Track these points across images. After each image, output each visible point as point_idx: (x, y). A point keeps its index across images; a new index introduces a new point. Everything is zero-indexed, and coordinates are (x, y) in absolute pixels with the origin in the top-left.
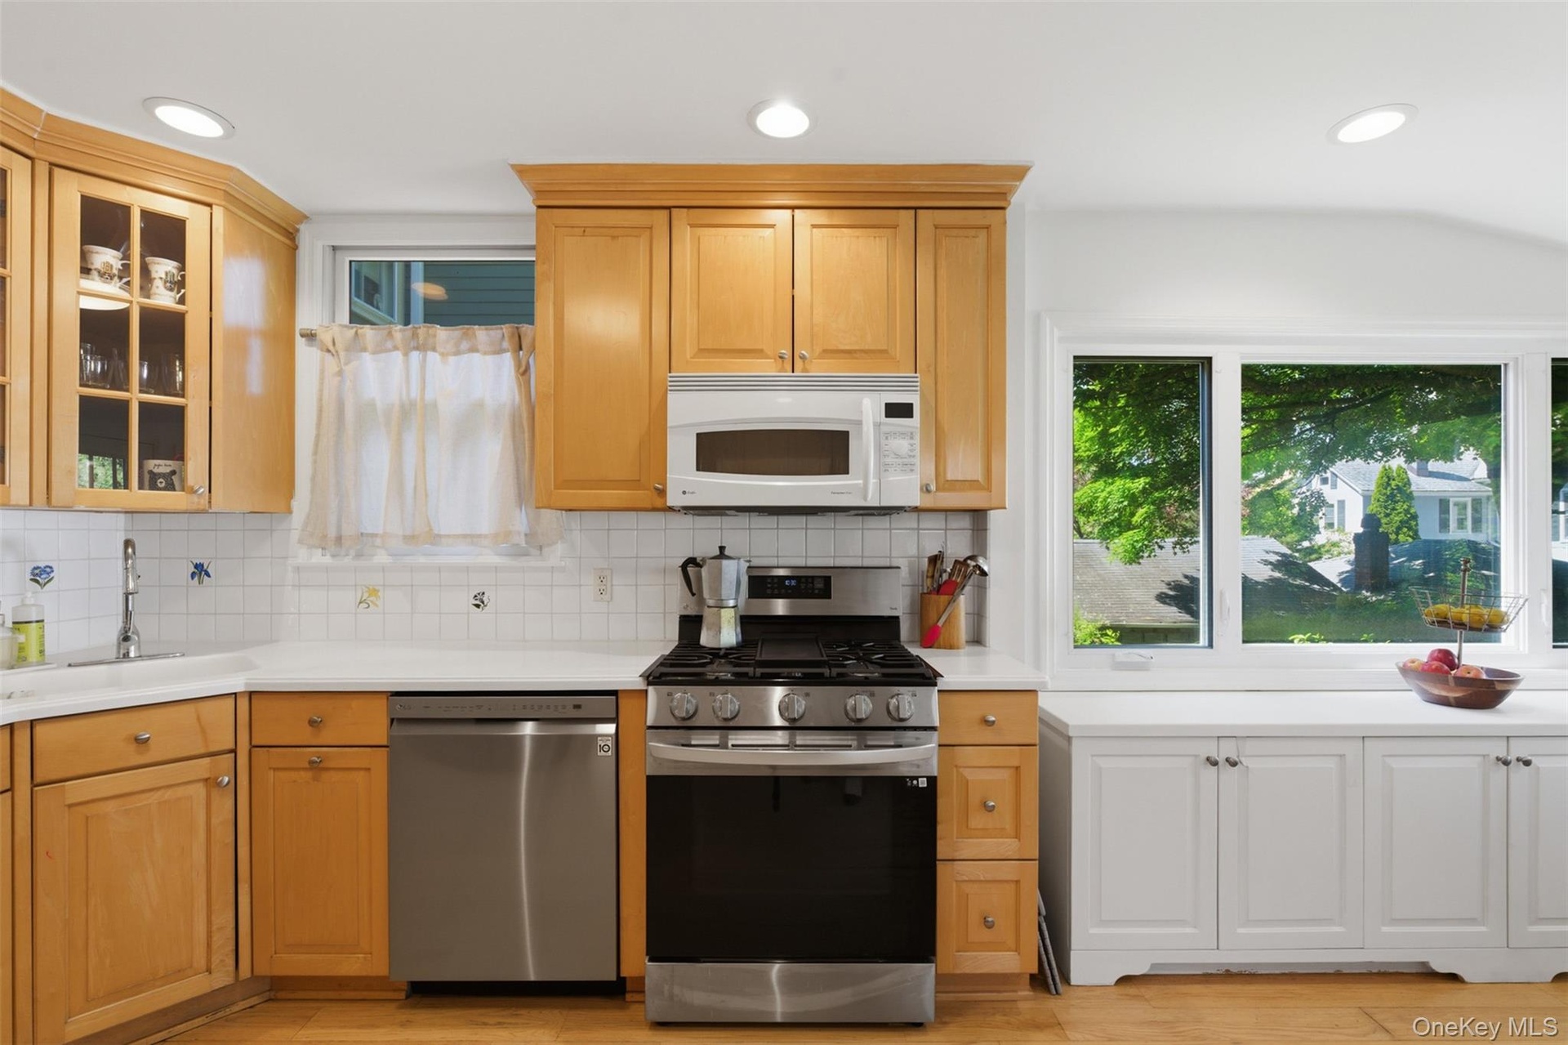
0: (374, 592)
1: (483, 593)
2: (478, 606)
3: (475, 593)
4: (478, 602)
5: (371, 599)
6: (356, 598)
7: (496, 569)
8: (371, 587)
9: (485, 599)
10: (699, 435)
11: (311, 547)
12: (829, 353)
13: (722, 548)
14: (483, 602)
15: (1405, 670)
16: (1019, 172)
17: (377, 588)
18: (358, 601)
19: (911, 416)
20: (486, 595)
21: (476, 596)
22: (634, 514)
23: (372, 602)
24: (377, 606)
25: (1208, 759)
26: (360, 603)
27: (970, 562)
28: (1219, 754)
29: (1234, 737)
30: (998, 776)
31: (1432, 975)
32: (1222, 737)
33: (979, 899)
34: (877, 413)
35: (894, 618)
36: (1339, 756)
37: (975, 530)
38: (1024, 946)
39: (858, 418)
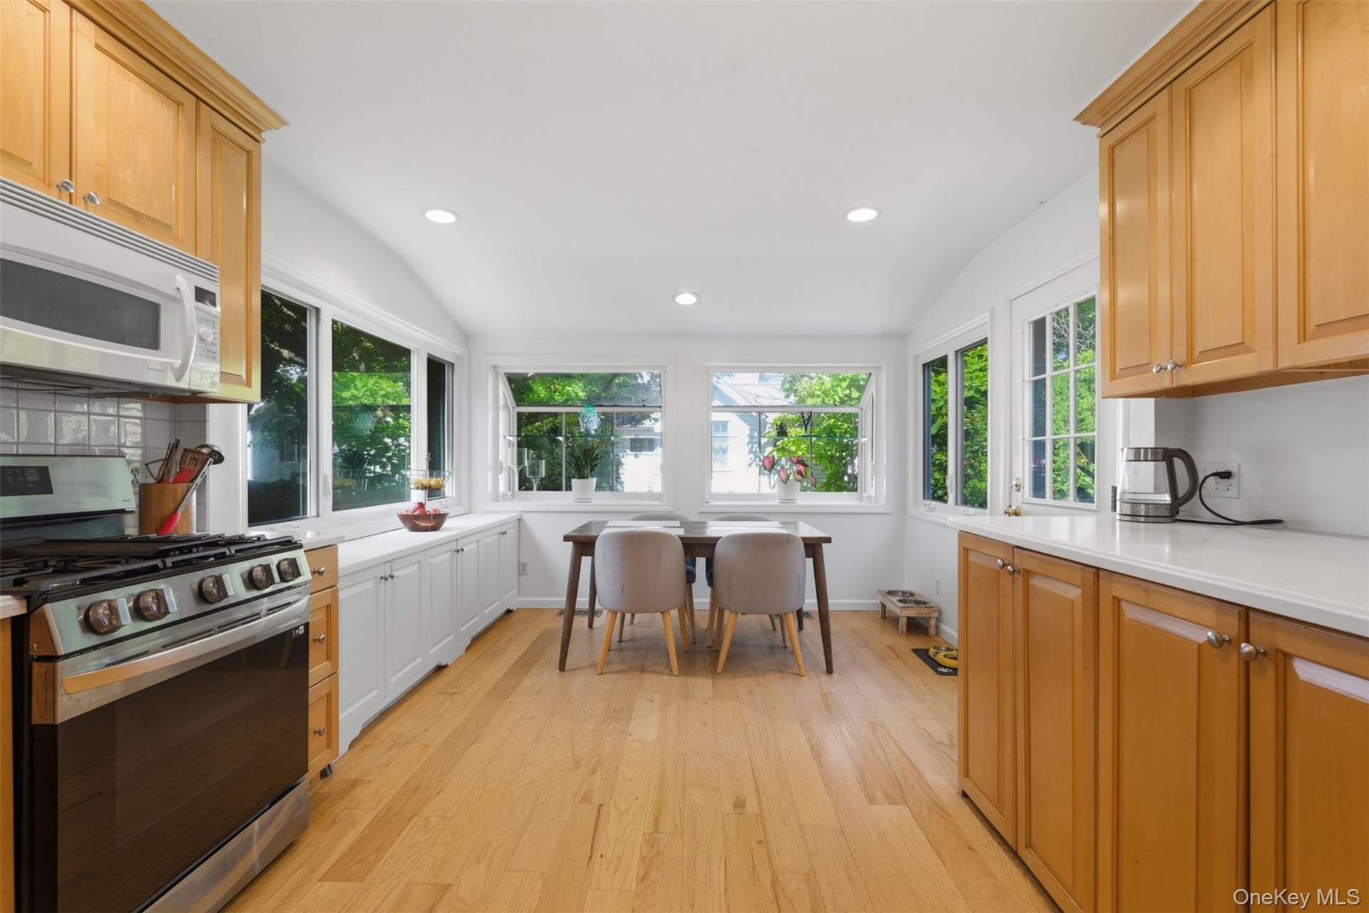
12: (117, 205)
15: (403, 517)
16: (279, 121)
19: (212, 304)
25: (382, 578)
27: (205, 451)
28: (385, 572)
29: (390, 561)
30: (322, 615)
31: (440, 669)
32: (385, 563)
33: (316, 719)
34: (189, 295)
35: (122, 511)
36: (419, 562)
37: (175, 422)
38: (331, 743)
39: (172, 292)
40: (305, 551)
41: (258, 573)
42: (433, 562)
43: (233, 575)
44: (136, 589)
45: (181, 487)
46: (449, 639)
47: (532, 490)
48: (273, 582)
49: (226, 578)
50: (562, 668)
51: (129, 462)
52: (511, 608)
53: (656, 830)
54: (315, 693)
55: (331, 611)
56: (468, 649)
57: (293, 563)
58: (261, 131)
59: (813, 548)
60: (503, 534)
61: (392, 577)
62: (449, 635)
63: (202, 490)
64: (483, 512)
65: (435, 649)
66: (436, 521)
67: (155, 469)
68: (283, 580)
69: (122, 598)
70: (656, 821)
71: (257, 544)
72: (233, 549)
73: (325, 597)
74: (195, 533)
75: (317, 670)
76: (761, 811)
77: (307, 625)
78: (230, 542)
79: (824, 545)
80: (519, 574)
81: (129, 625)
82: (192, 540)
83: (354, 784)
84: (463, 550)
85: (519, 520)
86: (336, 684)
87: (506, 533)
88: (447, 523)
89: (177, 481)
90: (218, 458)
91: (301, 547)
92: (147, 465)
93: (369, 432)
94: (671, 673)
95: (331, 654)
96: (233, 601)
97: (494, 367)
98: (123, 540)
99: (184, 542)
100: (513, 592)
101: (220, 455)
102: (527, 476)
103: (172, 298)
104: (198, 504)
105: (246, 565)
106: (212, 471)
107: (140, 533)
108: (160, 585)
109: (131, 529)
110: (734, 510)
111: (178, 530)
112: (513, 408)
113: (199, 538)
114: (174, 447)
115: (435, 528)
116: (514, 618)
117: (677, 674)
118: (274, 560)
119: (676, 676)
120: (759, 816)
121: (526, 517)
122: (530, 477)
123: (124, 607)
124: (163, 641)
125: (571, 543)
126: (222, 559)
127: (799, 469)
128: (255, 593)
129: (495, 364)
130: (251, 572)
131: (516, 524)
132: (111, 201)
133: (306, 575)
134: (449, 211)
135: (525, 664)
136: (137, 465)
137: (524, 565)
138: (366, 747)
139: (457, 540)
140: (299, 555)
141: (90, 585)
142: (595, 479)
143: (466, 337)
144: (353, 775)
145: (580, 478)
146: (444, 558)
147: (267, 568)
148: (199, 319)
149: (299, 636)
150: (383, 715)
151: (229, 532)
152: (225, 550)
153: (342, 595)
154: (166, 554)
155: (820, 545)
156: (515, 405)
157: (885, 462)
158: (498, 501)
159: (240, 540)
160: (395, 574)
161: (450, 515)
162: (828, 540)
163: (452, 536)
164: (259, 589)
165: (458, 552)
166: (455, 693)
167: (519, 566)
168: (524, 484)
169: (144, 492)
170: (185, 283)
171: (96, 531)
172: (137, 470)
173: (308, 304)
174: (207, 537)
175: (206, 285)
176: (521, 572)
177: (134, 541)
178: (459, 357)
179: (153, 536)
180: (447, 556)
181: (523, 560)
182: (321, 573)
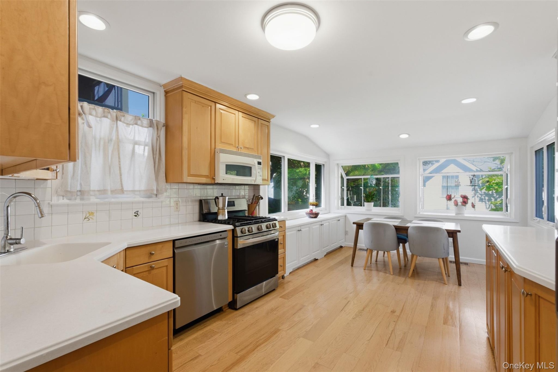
0: (92, 213)
1: (138, 211)
2: (136, 216)
3: (135, 211)
4: (136, 215)
5: (90, 217)
6: (83, 217)
7: (143, 202)
8: (90, 212)
9: (139, 213)
10: (226, 165)
11: (58, 195)
12: (245, 147)
13: (222, 194)
14: (138, 215)
15: (307, 213)
16: (273, 116)
17: (93, 212)
18: (84, 218)
19: (261, 165)
20: (139, 212)
21: (135, 212)
22: (185, 184)
23: (91, 218)
24: (93, 219)
25: (298, 230)
26: (85, 219)
27: (259, 196)
28: (299, 229)
29: (300, 226)
30: (282, 237)
31: (316, 260)
32: (299, 226)
33: (280, 262)
34: (257, 163)
35: (245, 210)
36: (309, 227)
37: (254, 189)
38: (284, 269)
39: (254, 164)
40: (278, 221)
41: (268, 226)
42: (314, 228)
43: (264, 226)
44: (248, 226)
45: (255, 205)
46: (318, 251)
47: (351, 206)
48: (271, 228)
49: (262, 226)
50: (352, 266)
51: (246, 199)
52: (342, 246)
53: (363, 310)
54: (280, 256)
55: (284, 236)
56: (325, 256)
57: (275, 224)
58: (270, 119)
59: (452, 234)
60: (339, 220)
61: (301, 230)
62: (318, 250)
63: (259, 206)
64: (334, 213)
65: (314, 253)
66: (316, 215)
67: (251, 201)
68: (273, 227)
69: (246, 228)
70: (364, 308)
71: (268, 219)
72: (264, 220)
73: (282, 233)
74: (258, 216)
75: (280, 251)
76: (400, 315)
77: (278, 239)
78: (263, 218)
79: (458, 233)
80: (345, 235)
81: (247, 233)
82: (257, 217)
83: (289, 282)
84: (323, 225)
85: (345, 216)
86: (285, 255)
87: (340, 220)
88: (319, 216)
89: (254, 204)
90: (262, 198)
91: (277, 220)
92: (249, 200)
93: (301, 186)
94: (390, 274)
95: (284, 248)
96: (264, 231)
97: (338, 164)
98: (246, 216)
99: (255, 217)
100: (343, 240)
101: (262, 197)
102: (349, 201)
103: (253, 165)
104: (258, 209)
105: (266, 224)
106: (261, 201)
107: (248, 215)
108: (251, 226)
109: (247, 215)
110: (429, 216)
111: (254, 215)
112: (345, 177)
113: (258, 217)
114: (254, 196)
115: (316, 217)
116: (343, 249)
117: (392, 274)
118: (271, 223)
119: (392, 275)
120: (398, 316)
121: (348, 216)
122: (350, 201)
123: (247, 229)
124: (252, 237)
125: (356, 225)
126: (262, 222)
127: (464, 200)
128: (268, 230)
129: (338, 163)
130: (267, 225)
131: (344, 217)
132: (244, 147)
133: (278, 227)
134: (317, 124)
135: (341, 263)
136: (247, 200)
137: (347, 231)
138: (293, 275)
139: (321, 221)
140: (276, 222)
141: (242, 225)
142: (373, 203)
143: (328, 155)
144: (289, 280)
145: (367, 202)
146: (317, 226)
147: (270, 224)
148: (258, 168)
149: (276, 241)
150: (299, 268)
151: (264, 216)
152: (262, 220)
153: (287, 234)
154: (253, 220)
155: (456, 233)
156: (345, 176)
157: (514, 198)
158: (339, 209)
159: (266, 218)
160: (302, 230)
161: (320, 214)
162: (459, 231)
163: (320, 220)
164: (268, 229)
165: (322, 225)
166: (318, 267)
167: (345, 232)
168: (349, 204)
169: (249, 206)
170: (256, 161)
171: (241, 214)
172: (248, 201)
173: (281, 156)
174: (260, 217)
175: (260, 161)
176: (346, 234)
177: (248, 217)
178: (326, 162)
179: (250, 216)
180: (318, 226)
181: (347, 230)
182: (282, 227)
